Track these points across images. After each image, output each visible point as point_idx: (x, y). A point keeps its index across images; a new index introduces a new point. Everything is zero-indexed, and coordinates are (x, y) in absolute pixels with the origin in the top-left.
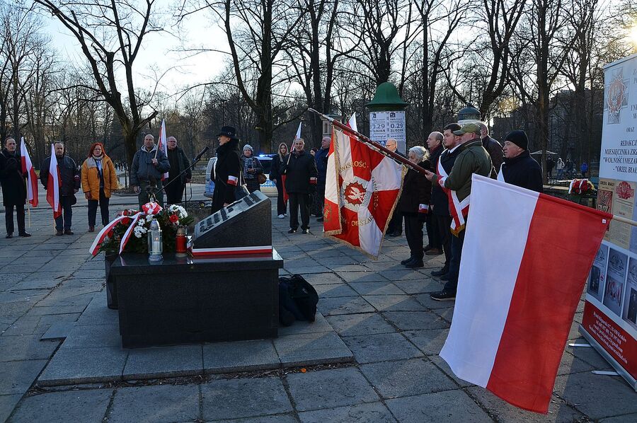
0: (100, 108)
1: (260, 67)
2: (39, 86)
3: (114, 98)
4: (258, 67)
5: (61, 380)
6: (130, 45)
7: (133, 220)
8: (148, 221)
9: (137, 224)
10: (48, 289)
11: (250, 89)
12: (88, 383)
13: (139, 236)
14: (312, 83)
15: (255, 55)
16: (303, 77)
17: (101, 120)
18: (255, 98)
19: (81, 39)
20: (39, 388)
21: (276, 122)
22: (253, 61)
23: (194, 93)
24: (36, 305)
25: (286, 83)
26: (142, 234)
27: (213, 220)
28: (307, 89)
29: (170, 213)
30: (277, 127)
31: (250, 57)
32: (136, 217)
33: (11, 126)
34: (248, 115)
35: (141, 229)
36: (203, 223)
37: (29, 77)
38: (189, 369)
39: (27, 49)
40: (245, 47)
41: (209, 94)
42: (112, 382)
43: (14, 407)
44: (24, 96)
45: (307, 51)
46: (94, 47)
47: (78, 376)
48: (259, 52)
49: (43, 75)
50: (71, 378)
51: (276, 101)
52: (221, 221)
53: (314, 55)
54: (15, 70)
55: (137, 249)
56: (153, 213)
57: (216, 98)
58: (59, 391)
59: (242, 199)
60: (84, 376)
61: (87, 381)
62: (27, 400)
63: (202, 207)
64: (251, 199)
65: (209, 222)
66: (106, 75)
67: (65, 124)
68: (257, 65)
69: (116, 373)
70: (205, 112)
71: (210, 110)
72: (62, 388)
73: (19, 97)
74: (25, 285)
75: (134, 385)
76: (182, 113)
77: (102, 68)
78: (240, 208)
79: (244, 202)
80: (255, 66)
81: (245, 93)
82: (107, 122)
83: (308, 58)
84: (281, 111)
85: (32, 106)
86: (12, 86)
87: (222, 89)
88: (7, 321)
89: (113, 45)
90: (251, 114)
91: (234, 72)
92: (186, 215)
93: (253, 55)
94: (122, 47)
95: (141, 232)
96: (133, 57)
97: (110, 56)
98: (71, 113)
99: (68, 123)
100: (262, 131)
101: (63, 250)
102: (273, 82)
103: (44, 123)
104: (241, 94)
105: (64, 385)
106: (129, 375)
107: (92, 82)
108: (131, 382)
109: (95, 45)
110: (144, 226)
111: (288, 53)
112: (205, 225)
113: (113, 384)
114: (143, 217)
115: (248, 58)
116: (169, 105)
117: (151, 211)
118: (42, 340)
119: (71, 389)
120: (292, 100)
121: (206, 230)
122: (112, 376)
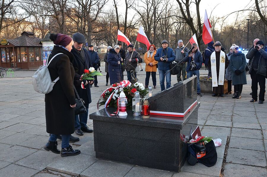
3: (189, 21)
8: (120, 91)
9: (114, 92)
13: (115, 99)
20: (46, 170)
32: (116, 88)
42: (75, 176)
47: (62, 169)
50: (59, 169)
56: (125, 87)
58: (53, 174)
61: (65, 172)
62: (39, 174)
66: (186, 9)
72: (55, 173)
95: (115, 96)
105: (57, 171)
106: (82, 175)
110: (117, 93)
114: (119, 88)
119: (58, 175)
122: (75, 174)
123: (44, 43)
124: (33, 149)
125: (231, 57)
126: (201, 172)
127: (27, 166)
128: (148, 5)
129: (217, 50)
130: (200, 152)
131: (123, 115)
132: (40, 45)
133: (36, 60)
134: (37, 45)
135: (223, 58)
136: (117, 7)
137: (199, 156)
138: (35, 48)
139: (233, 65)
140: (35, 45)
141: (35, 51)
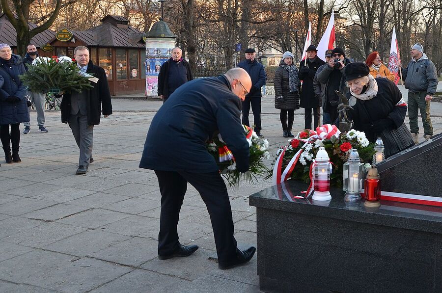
7: (304, 143)
9: (304, 149)
13: (304, 163)
26: (308, 162)
32: (308, 140)
35: (307, 155)
56: (327, 138)
95: (305, 158)
123: (149, 41)
124: (123, 267)
131: (322, 198)
132: (140, 45)
133: (131, 77)
134: (135, 46)
138: (130, 51)
140: (130, 45)
141: (129, 57)
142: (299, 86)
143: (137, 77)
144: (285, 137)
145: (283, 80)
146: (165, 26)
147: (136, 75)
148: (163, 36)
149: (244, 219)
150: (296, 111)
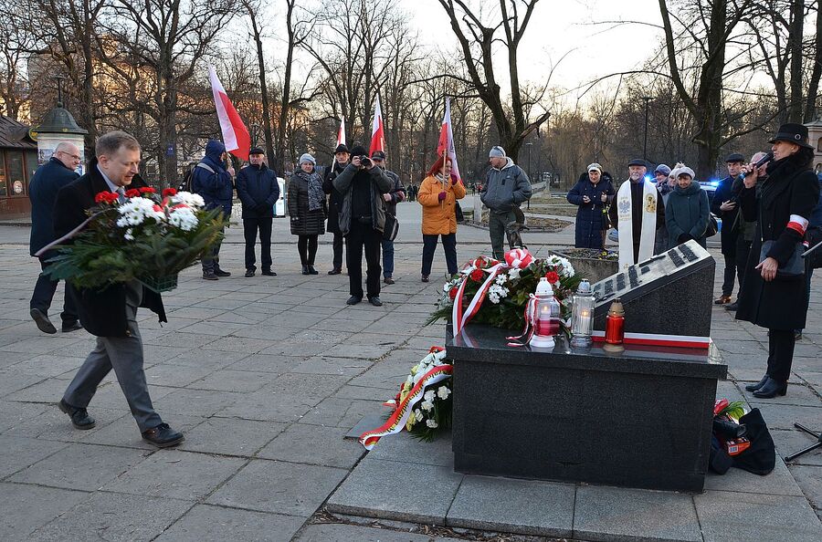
0: (474, 108)
1: (707, 48)
2: (398, 78)
3: (490, 94)
4: (702, 47)
5: (358, 509)
6: (515, 18)
7: (488, 274)
8: (511, 278)
9: (493, 282)
10: (370, 360)
11: (689, 83)
12: (396, 519)
13: (496, 300)
14: (787, 73)
15: (700, 30)
16: (774, 62)
17: (474, 124)
18: (696, 95)
19: (450, 11)
20: (327, 514)
21: (726, 134)
22: (696, 39)
23: (604, 88)
24: (352, 383)
25: (747, 72)
26: (501, 298)
27: (615, 285)
28: (779, 83)
29: (547, 268)
30: (728, 140)
31: (692, 33)
32: (493, 270)
33: (361, 131)
34: (684, 122)
35: (500, 290)
36: (598, 287)
37: (386, 65)
38: (548, 525)
39: (385, 29)
40: (684, 19)
41: (627, 90)
42: (430, 525)
43: (291, 536)
44: (378, 91)
45: (783, 22)
46: (466, 21)
47: (382, 507)
48: (706, 25)
49: (402, 64)
50: (372, 508)
51: (729, 100)
52: (628, 289)
53: (796, 29)
54: (369, 56)
55: (491, 320)
56: (521, 266)
57: (637, 96)
58: (355, 523)
59: (666, 253)
60: (391, 508)
61: (394, 517)
62: (310, 528)
63: (603, 257)
64: (681, 255)
65: (608, 288)
66: (482, 60)
67: (426, 131)
68: (702, 45)
69: (437, 512)
70: (619, 115)
71: (627, 114)
72: (358, 519)
73: (372, 93)
74: (342, 350)
75: (462, 536)
76: (587, 116)
77: (476, 51)
78: (661, 269)
79: (668, 259)
80: (699, 45)
81: (680, 86)
82: (482, 128)
83: (785, 33)
84: (734, 118)
85: (387, 105)
86: (364, 78)
87: (645, 81)
88: (308, 401)
89: (492, 19)
90: (688, 121)
91: (666, 55)
92: (572, 273)
93: (696, 30)
94: (505, 21)
95: (498, 294)
96: (519, 35)
97: (488, 34)
98: (436, 115)
99: (431, 128)
100: (704, 146)
101: (400, 304)
102: (725, 71)
103: (401, 127)
104: (675, 89)
105: (363, 516)
106: (456, 520)
107: (463, 71)
108: (457, 530)
109: (468, 18)
110: (504, 285)
111: (751, 25)
112: (602, 291)
113: (431, 529)
114: (504, 271)
115: (688, 34)
116: (567, 105)
117: (517, 262)
118: (346, 438)
119: (371, 525)
120: (755, 98)
121: (602, 300)
122: (430, 517)
123: (43, 138)
124: (230, 459)
125: (671, 195)
126: (752, 488)
127: (253, 507)
128: (350, 41)
129: (633, 178)
130: (735, 439)
131: (542, 343)
132: (25, 145)
133: (13, 193)
134: (17, 145)
135: (650, 199)
136: (261, 39)
137: (733, 449)
138: (10, 154)
139: (674, 219)
140: (9, 145)
141: (9, 162)
142: (323, 202)
143: (23, 192)
144: (304, 274)
145: (299, 193)
146: (67, 116)
147: (21, 190)
148: (66, 130)
149: (346, 384)
150: (320, 238)
